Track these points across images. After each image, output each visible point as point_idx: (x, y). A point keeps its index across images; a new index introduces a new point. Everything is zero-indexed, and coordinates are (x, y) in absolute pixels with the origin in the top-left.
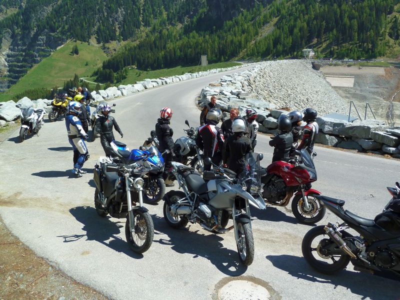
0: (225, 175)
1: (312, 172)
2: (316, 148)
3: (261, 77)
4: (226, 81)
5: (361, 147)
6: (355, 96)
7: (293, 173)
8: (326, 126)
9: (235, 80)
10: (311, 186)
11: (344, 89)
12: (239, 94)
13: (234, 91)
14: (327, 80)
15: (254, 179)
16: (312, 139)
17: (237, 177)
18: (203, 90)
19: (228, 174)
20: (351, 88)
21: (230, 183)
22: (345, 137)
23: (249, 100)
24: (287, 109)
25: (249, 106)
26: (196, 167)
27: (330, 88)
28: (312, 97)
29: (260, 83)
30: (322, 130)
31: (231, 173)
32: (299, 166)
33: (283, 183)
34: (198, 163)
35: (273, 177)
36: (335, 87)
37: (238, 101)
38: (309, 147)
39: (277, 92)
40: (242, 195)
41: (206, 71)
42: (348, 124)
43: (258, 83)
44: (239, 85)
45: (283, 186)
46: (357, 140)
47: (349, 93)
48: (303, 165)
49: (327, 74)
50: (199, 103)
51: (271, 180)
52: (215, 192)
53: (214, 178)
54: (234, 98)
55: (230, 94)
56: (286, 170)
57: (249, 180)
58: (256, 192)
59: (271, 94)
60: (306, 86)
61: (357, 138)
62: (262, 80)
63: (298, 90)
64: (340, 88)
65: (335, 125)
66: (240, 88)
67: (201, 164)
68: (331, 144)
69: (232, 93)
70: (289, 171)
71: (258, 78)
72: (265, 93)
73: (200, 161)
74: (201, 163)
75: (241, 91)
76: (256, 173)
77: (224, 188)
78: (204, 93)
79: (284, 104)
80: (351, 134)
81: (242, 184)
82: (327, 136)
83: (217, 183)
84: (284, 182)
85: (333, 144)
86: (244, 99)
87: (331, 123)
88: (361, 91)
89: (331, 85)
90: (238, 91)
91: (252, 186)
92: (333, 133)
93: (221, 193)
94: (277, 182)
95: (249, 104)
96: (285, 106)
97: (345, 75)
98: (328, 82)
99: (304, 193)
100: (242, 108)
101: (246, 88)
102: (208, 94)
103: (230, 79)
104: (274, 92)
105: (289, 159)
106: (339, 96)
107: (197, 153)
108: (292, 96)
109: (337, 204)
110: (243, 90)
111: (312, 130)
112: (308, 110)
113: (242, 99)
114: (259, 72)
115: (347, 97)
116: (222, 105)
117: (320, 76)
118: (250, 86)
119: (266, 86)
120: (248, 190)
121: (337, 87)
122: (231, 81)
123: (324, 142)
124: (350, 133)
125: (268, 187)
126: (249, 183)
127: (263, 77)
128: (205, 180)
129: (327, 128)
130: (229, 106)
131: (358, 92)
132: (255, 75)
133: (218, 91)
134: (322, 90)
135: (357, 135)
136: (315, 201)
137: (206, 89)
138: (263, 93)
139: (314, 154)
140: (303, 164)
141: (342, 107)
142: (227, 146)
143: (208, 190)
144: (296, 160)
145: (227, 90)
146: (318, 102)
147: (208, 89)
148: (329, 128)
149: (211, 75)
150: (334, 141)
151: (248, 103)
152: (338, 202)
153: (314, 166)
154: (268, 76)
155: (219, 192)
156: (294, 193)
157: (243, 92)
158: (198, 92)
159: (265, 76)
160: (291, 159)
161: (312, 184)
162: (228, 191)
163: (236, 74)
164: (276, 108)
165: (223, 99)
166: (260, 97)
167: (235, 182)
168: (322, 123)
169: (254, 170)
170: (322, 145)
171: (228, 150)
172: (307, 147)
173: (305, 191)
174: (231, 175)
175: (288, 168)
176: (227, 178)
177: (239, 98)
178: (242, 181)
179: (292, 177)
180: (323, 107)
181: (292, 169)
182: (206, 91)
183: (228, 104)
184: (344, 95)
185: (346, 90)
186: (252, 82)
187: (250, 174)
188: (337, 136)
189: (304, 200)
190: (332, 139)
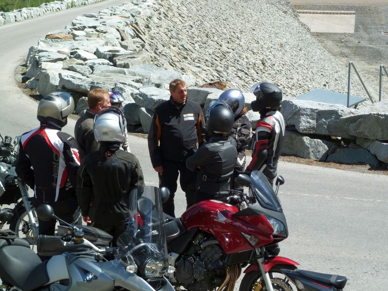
0: (86, 242)
1: (276, 219)
2: (284, 166)
3: (162, 16)
4: (84, 27)
5: (376, 158)
6: (359, 51)
7: (238, 224)
8: (303, 118)
9: (104, 24)
10: (278, 250)
11: (337, 38)
12: (114, 56)
13: (104, 50)
14: (302, 20)
15: (151, 247)
16: (274, 149)
17: (113, 243)
18: (31, 49)
19: (93, 238)
20: (351, 35)
21: (97, 259)
22: (343, 139)
23: (137, 68)
24: (219, 85)
25: (137, 81)
26: (21, 227)
27: (309, 36)
28: (272, 57)
29: (159, 30)
30: (294, 126)
31: (100, 236)
32: (249, 209)
33: (217, 248)
34: (26, 218)
35: (194, 238)
36: (318, 35)
37: (114, 72)
38: (269, 167)
39: (197, 47)
40: (128, 285)
41: (38, 5)
42: (346, 112)
43: (157, 30)
44: (113, 35)
45: (217, 256)
46: (366, 145)
47: (347, 47)
48: (256, 206)
49: (300, 7)
50: (24, 80)
51: (190, 244)
52: (65, 282)
53: (60, 251)
54: (103, 66)
55: (95, 57)
56: (222, 219)
57: (140, 249)
58: (157, 275)
59: (185, 53)
60: (259, 34)
61: (366, 139)
62: (164, 23)
63: (242, 43)
64: (327, 35)
65: (320, 115)
66: (117, 42)
67: (33, 220)
68: (315, 156)
69: (98, 54)
70: (229, 221)
71: (155, 19)
72: (172, 52)
73: (31, 213)
74: (31, 217)
75: (118, 48)
76: (155, 232)
77: (86, 272)
78: (34, 58)
79: (215, 73)
80: (353, 133)
81: (125, 260)
82: (306, 139)
83: (69, 262)
84: (219, 245)
85: (320, 156)
86: (126, 66)
87: (312, 110)
88: (371, 40)
89: (309, 30)
90: (111, 48)
91: (149, 261)
92: (318, 133)
93: (78, 284)
94: (205, 248)
95: (138, 78)
96: (216, 80)
97: (337, 8)
98: (303, 25)
99: (263, 268)
100: (122, 86)
101: (129, 41)
102: (43, 59)
103: (92, 22)
104: (191, 48)
105: (227, 195)
106: (326, 53)
107: (23, 194)
108: (231, 55)
109: (330, 285)
110: (122, 46)
111: (273, 130)
112: (263, 86)
113: (120, 66)
114: (157, 6)
115: (343, 55)
116: (76, 82)
117: (285, 12)
118: (138, 36)
119: (173, 36)
120: (140, 272)
121: (322, 34)
122: (95, 27)
123: (300, 153)
124: (352, 131)
125: (185, 259)
126: (141, 256)
127: (166, 16)
128: (41, 257)
129: (305, 123)
130: (93, 83)
131: (364, 43)
132: (149, 12)
133: (67, 50)
134: (293, 42)
135: (366, 133)
136: (287, 283)
137: (40, 48)
138: (168, 51)
139: (278, 180)
140: (257, 203)
141: (336, 75)
142: (86, 175)
143: (48, 280)
144: (242, 195)
145: (87, 47)
146: (286, 67)
147: (42, 46)
148: (309, 122)
149: (49, 15)
150: (321, 149)
151: (134, 74)
152: (333, 280)
153: (279, 206)
154: (177, 15)
155: (74, 282)
156: (243, 269)
157: (123, 51)
158: (21, 54)
159: (170, 14)
160: (230, 194)
161: (281, 245)
162: (95, 277)
163: (106, 11)
164: (196, 85)
165: (78, 68)
166: (162, 60)
167: (109, 256)
168: (293, 114)
169: (151, 224)
170: (297, 159)
171: (88, 185)
172: (265, 166)
173: (264, 263)
174: (100, 241)
175: (225, 213)
176: (91, 248)
177: (115, 65)
178: (125, 252)
179: (236, 234)
180: (296, 77)
181: (235, 217)
182: (40, 51)
183: (90, 80)
184: (337, 50)
185: (340, 39)
186: (142, 27)
187: (142, 235)
188: (326, 138)
189: (264, 283)
190: (317, 146)
